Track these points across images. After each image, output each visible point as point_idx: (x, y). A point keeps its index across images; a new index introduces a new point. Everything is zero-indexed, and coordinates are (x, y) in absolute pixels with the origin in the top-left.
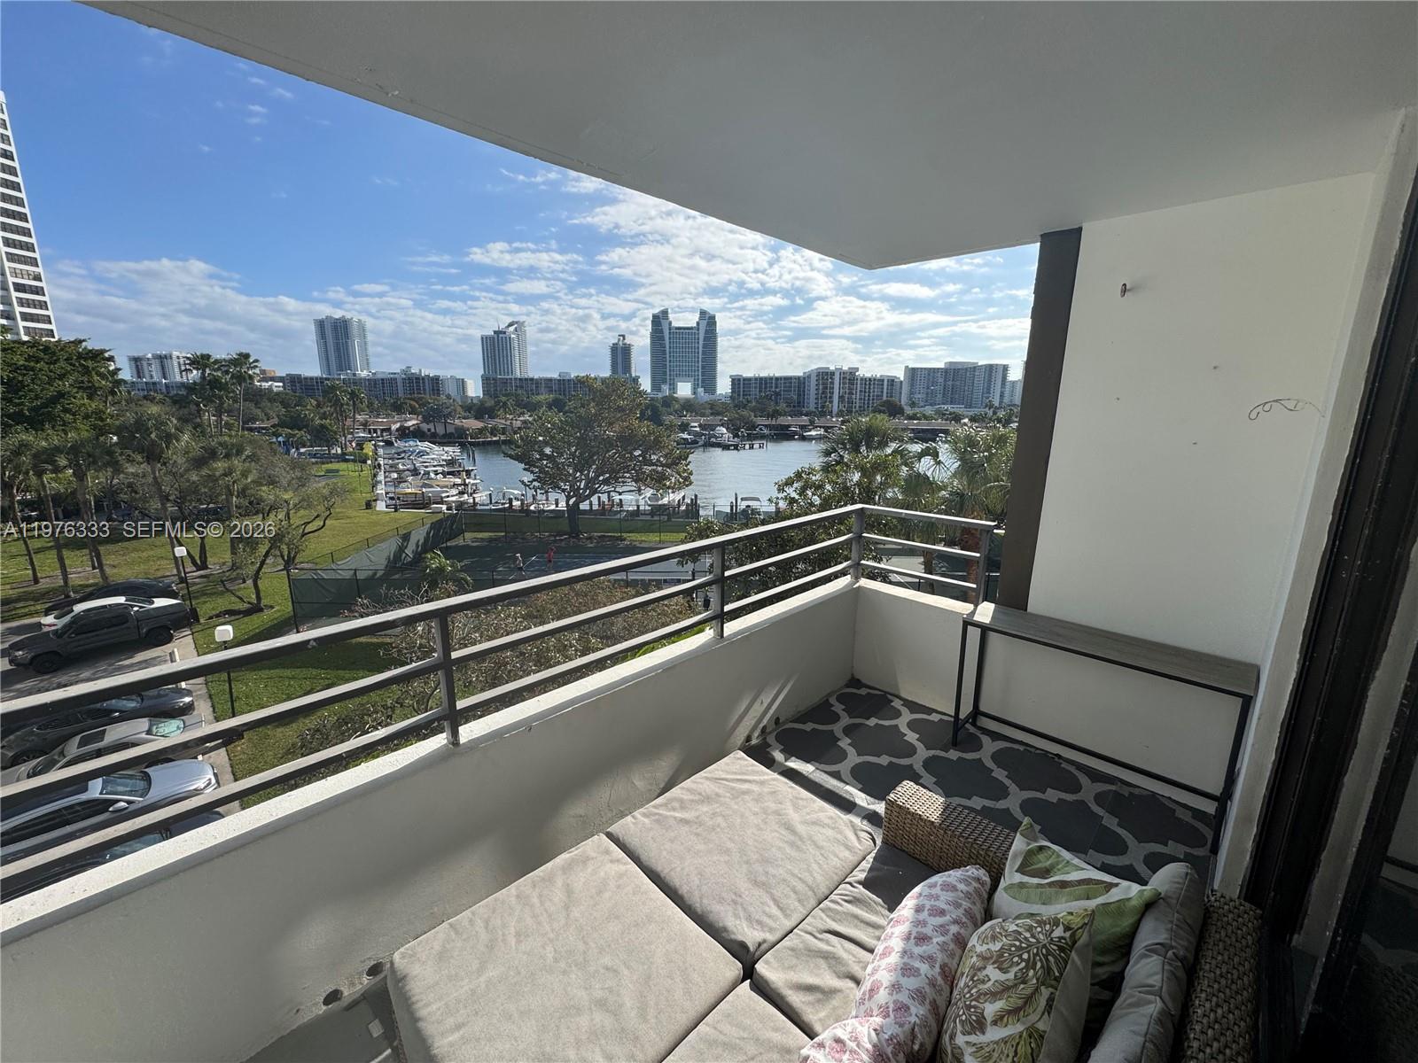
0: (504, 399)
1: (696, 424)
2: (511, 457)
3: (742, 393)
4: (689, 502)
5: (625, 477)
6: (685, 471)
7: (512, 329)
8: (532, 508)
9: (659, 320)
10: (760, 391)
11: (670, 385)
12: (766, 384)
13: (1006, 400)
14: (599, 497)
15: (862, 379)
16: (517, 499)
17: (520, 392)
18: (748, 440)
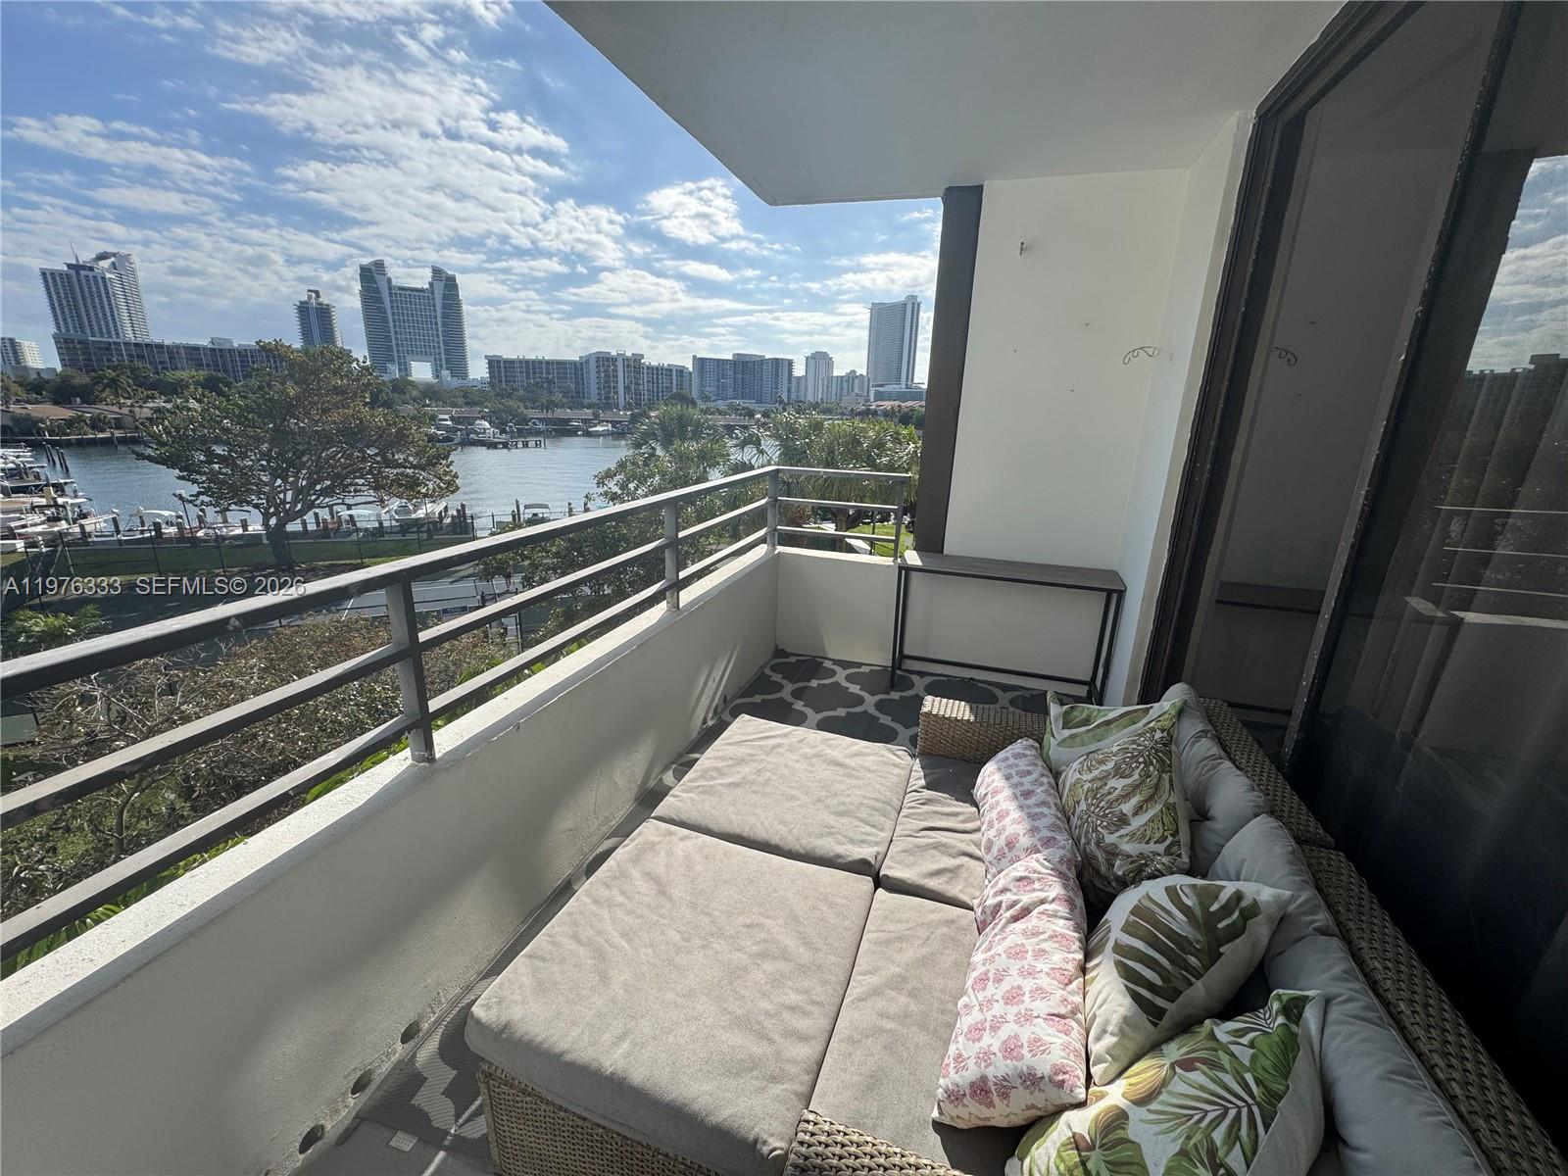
0: (111, 373)
1: (446, 417)
2: (150, 459)
3: (503, 379)
4: (455, 514)
5: (357, 484)
6: (446, 473)
7: (105, 264)
8: (200, 534)
9: (371, 276)
10: (528, 378)
11: (400, 364)
12: (534, 368)
13: (793, 396)
14: (316, 515)
15: (648, 368)
16: (169, 524)
17: (137, 364)
18: (519, 437)
